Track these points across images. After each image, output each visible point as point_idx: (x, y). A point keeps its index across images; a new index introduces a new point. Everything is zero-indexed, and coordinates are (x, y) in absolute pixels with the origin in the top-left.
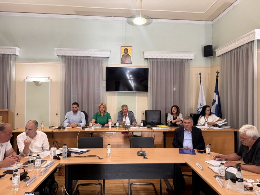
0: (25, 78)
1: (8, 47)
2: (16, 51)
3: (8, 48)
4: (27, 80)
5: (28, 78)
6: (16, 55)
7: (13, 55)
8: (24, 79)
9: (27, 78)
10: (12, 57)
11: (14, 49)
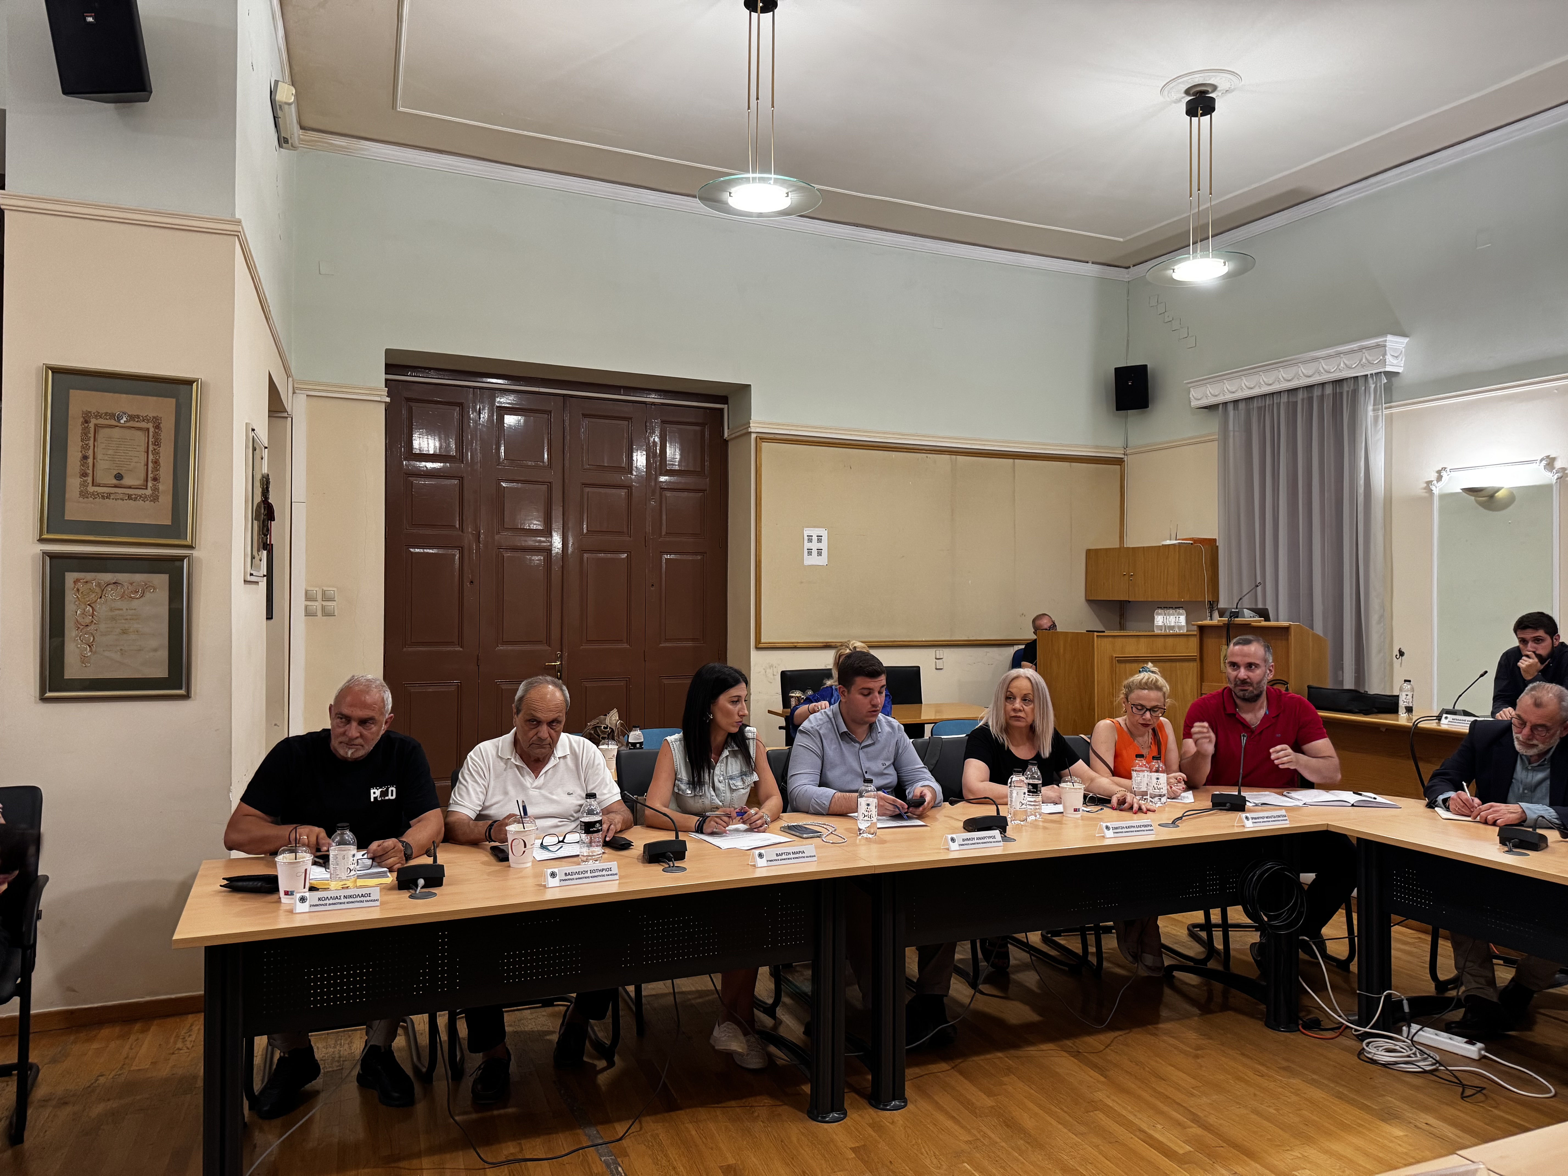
0: (1433, 476)
1: (1354, 346)
2: (1384, 354)
3: (1353, 351)
4: (1440, 484)
5: (1444, 474)
6: (1390, 375)
7: (1377, 374)
8: (1429, 483)
9: (1439, 478)
10: (1373, 386)
11: (1378, 346)
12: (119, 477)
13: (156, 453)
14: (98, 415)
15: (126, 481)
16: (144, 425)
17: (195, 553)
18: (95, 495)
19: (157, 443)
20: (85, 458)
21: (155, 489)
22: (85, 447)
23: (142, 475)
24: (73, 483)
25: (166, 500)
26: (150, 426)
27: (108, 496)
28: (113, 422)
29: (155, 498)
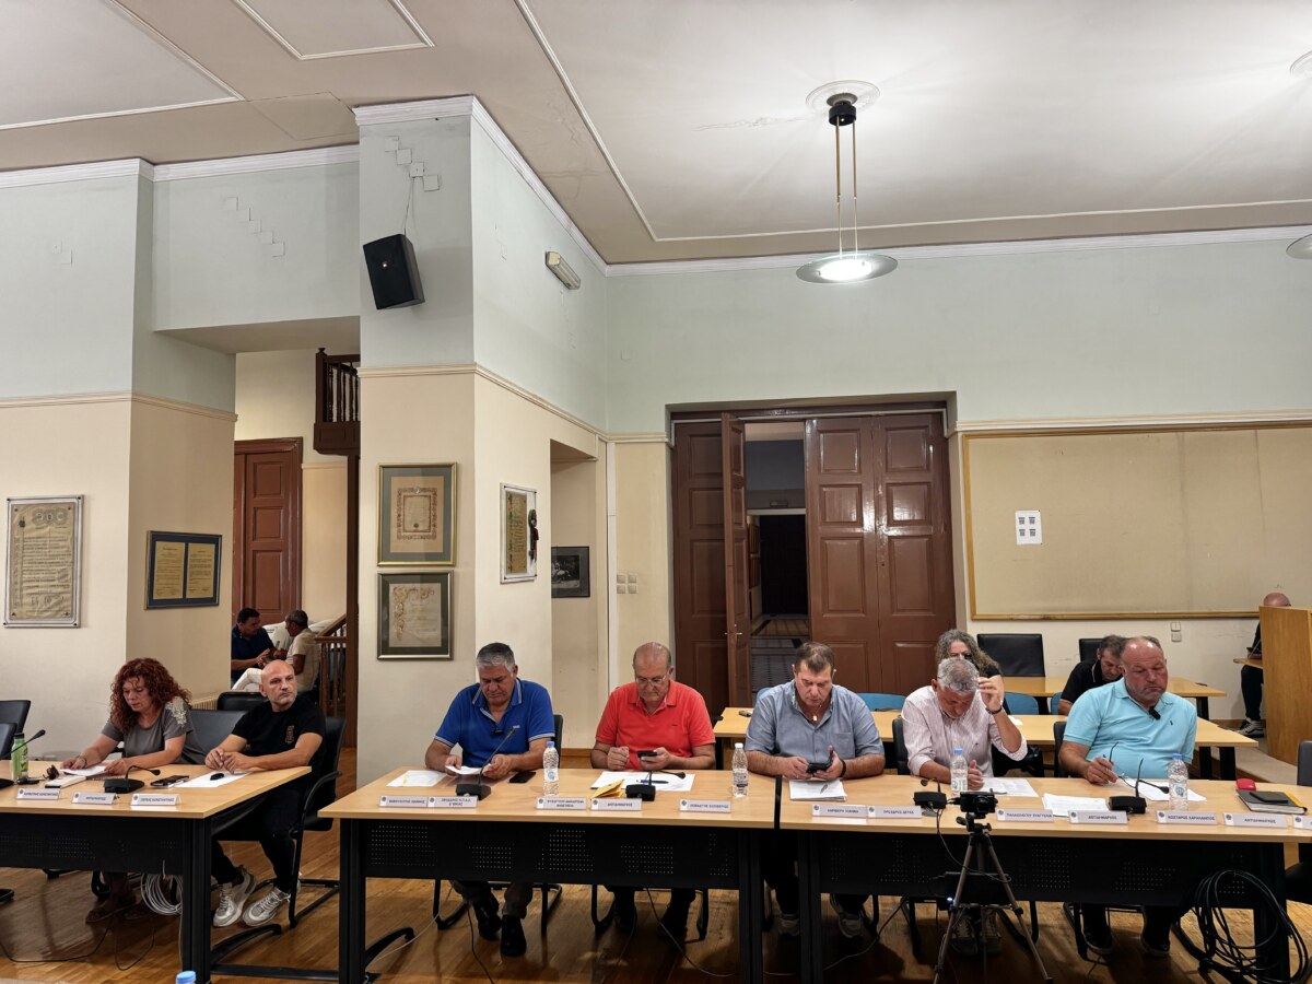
12: (416, 526)
13: (435, 509)
14: (405, 491)
15: (420, 528)
16: (428, 494)
17: (455, 569)
18: (405, 537)
19: (435, 504)
20: (399, 516)
21: (434, 531)
22: (399, 510)
23: (428, 524)
24: (394, 531)
25: (440, 537)
26: (431, 494)
27: (411, 537)
28: (412, 494)
29: (434, 537)
